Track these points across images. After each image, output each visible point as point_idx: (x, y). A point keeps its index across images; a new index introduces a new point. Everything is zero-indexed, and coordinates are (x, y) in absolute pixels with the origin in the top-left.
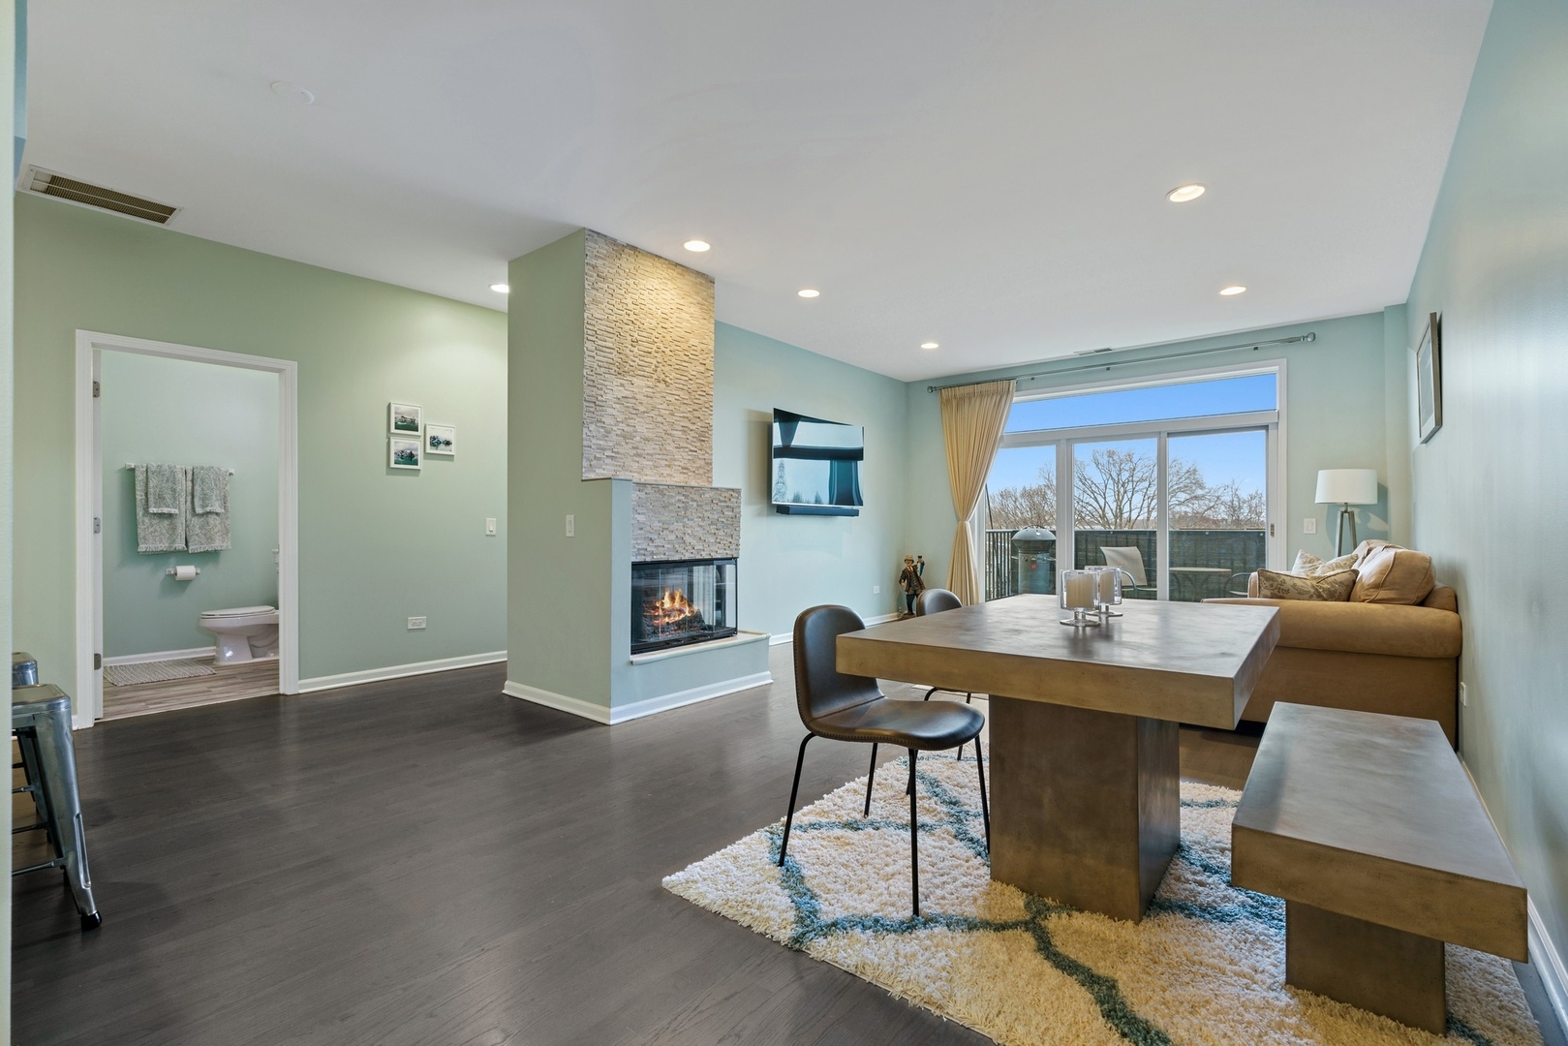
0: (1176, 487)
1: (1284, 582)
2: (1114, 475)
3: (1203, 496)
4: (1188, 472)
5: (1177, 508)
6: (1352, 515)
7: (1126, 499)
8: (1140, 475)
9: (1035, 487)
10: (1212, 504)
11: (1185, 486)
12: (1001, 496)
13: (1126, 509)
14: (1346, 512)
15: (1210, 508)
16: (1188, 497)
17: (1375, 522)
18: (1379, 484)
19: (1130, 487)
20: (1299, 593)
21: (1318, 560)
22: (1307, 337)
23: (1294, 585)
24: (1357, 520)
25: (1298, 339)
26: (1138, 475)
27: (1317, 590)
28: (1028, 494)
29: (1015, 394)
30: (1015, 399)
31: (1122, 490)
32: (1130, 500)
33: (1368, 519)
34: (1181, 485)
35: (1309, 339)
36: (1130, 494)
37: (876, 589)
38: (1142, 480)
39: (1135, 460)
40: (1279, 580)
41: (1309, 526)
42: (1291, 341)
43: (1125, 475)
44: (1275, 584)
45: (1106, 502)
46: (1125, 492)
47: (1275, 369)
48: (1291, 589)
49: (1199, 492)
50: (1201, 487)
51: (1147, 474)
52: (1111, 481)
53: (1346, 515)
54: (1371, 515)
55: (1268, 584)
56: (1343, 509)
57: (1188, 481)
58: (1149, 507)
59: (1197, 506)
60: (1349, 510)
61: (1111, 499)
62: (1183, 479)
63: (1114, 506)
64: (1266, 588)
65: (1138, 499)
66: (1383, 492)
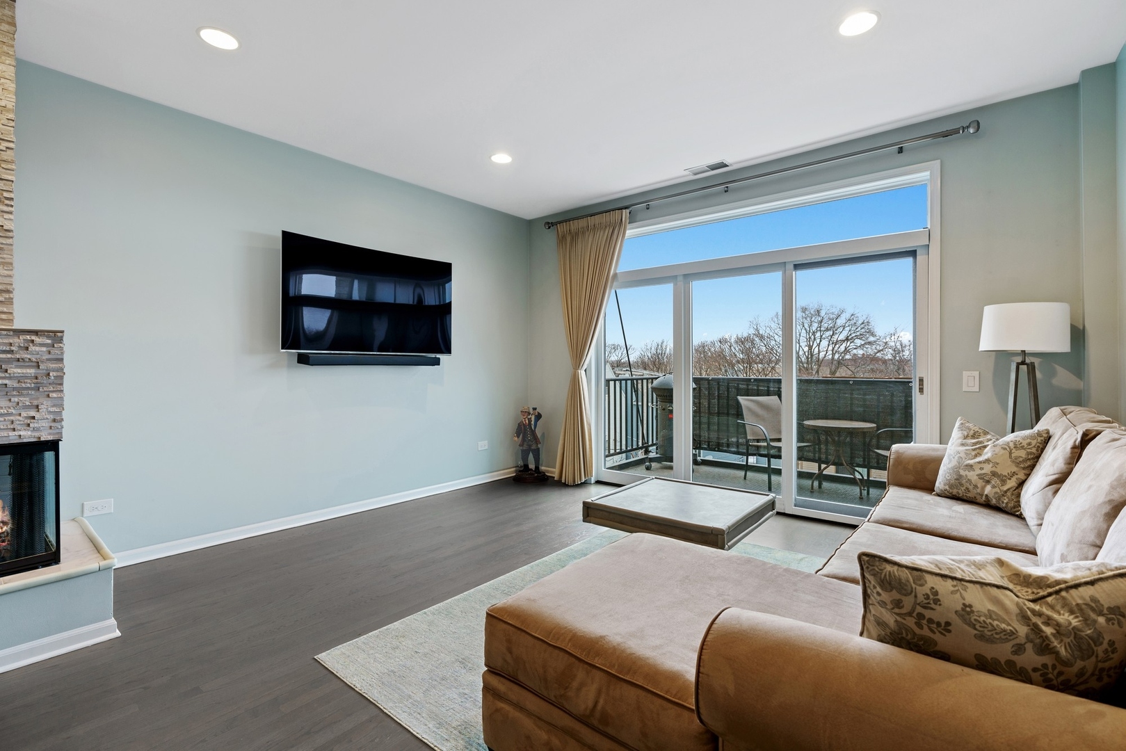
0: (853, 335)
1: (934, 598)
2: (806, 326)
3: (875, 342)
4: (863, 323)
5: (855, 351)
6: (1032, 368)
7: (815, 344)
8: (826, 325)
9: (745, 335)
10: (881, 348)
11: (861, 335)
12: (720, 342)
13: (816, 351)
14: (1023, 363)
15: (879, 351)
16: (863, 343)
17: (1063, 378)
18: (1071, 325)
19: (818, 334)
20: (981, 637)
21: (986, 433)
22: (968, 127)
23: (966, 611)
24: (1038, 375)
25: (956, 131)
26: (825, 325)
27: (1036, 629)
28: (741, 341)
29: (629, 226)
30: (629, 233)
31: (813, 337)
32: (819, 345)
33: (1053, 373)
34: (858, 334)
35: (971, 131)
36: (818, 341)
37: (483, 445)
38: (827, 330)
39: (823, 313)
40: (922, 591)
41: (970, 381)
42: (946, 134)
43: (815, 326)
44: (908, 602)
45: (800, 346)
46: (815, 339)
47: (924, 176)
48: (956, 621)
49: (871, 339)
50: (873, 335)
51: (831, 325)
52: (804, 331)
53: (1024, 368)
54: (1057, 367)
55: (885, 596)
56: (1019, 359)
57: (863, 330)
58: (833, 350)
59: (870, 350)
60: (1028, 361)
61: (803, 344)
62: (859, 329)
63: (806, 349)
64: (883, 604)
65: (824, 343)
66: (1078, 335)
